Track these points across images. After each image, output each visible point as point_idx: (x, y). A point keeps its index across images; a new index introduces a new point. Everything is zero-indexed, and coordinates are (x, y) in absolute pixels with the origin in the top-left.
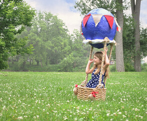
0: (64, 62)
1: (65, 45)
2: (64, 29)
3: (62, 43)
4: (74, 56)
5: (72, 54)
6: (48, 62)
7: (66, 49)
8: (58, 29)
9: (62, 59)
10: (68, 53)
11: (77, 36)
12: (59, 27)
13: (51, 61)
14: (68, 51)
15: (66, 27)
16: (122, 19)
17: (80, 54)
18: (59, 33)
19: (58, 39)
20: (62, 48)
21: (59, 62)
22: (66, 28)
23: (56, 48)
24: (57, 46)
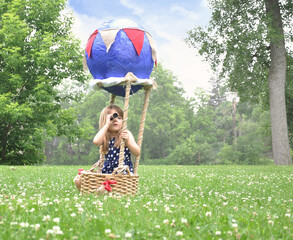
0: (177, 155)
1: (178, 120)
2: (176, 88)
3: (173, 116)
4: (197, 141)
5: (193, 136)
6: (146, 155)
7: (180, 127)
8: (164, 88)
9: (173, 148)
10: (184, 135)
11: (203, 100)
12: (166, 85)
13: (151, 152)
14: (185, 131)
15: (180, 83)
16: (284, 59)
17: (210, 136)
18: (166, 96)
19: (164, 108)
20: (173, 126)
21: (168, 153)
22: (179, 87)
23: (161, 126)
24: (162, 122)
